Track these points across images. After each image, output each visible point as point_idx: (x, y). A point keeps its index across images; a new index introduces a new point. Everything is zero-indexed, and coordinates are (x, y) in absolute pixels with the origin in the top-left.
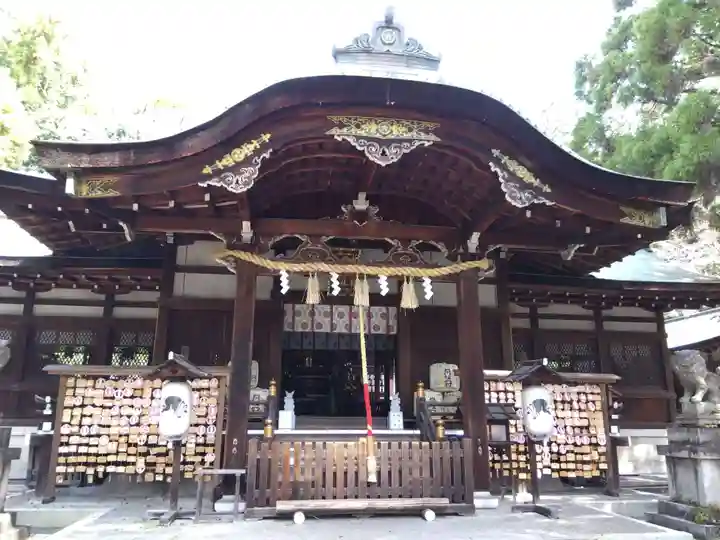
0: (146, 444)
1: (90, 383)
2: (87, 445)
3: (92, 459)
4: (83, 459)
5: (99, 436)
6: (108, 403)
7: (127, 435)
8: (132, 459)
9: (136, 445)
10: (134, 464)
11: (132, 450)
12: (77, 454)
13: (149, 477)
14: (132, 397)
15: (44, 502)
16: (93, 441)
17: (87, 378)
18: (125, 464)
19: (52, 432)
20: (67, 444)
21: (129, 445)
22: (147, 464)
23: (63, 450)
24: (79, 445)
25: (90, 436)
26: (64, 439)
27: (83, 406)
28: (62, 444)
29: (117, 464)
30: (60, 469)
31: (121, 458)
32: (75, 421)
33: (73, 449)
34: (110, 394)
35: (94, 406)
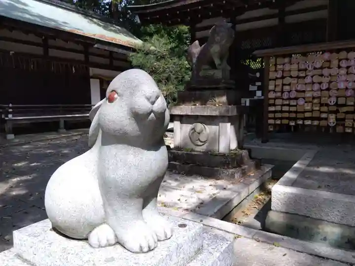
0: (336, 104)
1: (287, 60)
2: (289, 105)
3: (293, 115)
4: (287, 115)
5: (296, 99)
6: (302, 74)
7: (320, 98)
8: (324, 116)
9: (327, 105)
10: (326, 119)
11: (325, 109)
12: (281, 112)
13: (339, 129)
14: (322, 68)
15: (262, 142)
16: (293, 103)
17: (284, 56)
18: (319, 119)
19: (263, 98)
20: (274, 105)
21: (321, 105)
22: (337, 119)
23: (272, 109)
24: (283, 105)
25: (290, 99)
26: (272, 102)
27: (283, 78)
28: (270, 105)
29: (312, 119)
30: (271, 121)
31: (316, 115)
32: (278, 89)
33: (278, 108)
34: (303, 67)
35: (291, 77)
